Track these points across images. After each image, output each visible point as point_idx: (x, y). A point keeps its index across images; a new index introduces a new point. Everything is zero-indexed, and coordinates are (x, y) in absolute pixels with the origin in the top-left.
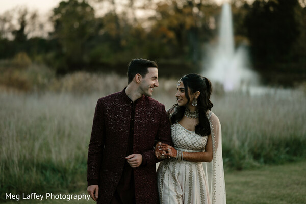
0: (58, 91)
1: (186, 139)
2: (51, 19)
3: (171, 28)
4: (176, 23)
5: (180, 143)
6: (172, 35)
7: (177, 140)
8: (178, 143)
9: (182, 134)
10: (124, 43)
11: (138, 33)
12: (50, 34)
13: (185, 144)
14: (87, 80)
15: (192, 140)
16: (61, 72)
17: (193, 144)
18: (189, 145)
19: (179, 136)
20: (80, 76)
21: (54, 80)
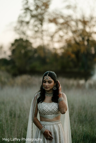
0: (13, 86)
1: (49, 108)
2: (10, 49)
3: (73, 52)
4: (75, 49)
5: (46, 112)
6: (73, 56)
7: (44, 110)
8: (45, 112)
9: (45, 106)
10: (48, 60)
11: (55, 55)
12: (9, 56)
13: (49, 111)
14: (29, 79)
15: (52, 108)
16: (15, 75)
17: (53, 110)
18: (51, 111)
19: (44, 107)
20: (25, 77)
21: (11, 79)
